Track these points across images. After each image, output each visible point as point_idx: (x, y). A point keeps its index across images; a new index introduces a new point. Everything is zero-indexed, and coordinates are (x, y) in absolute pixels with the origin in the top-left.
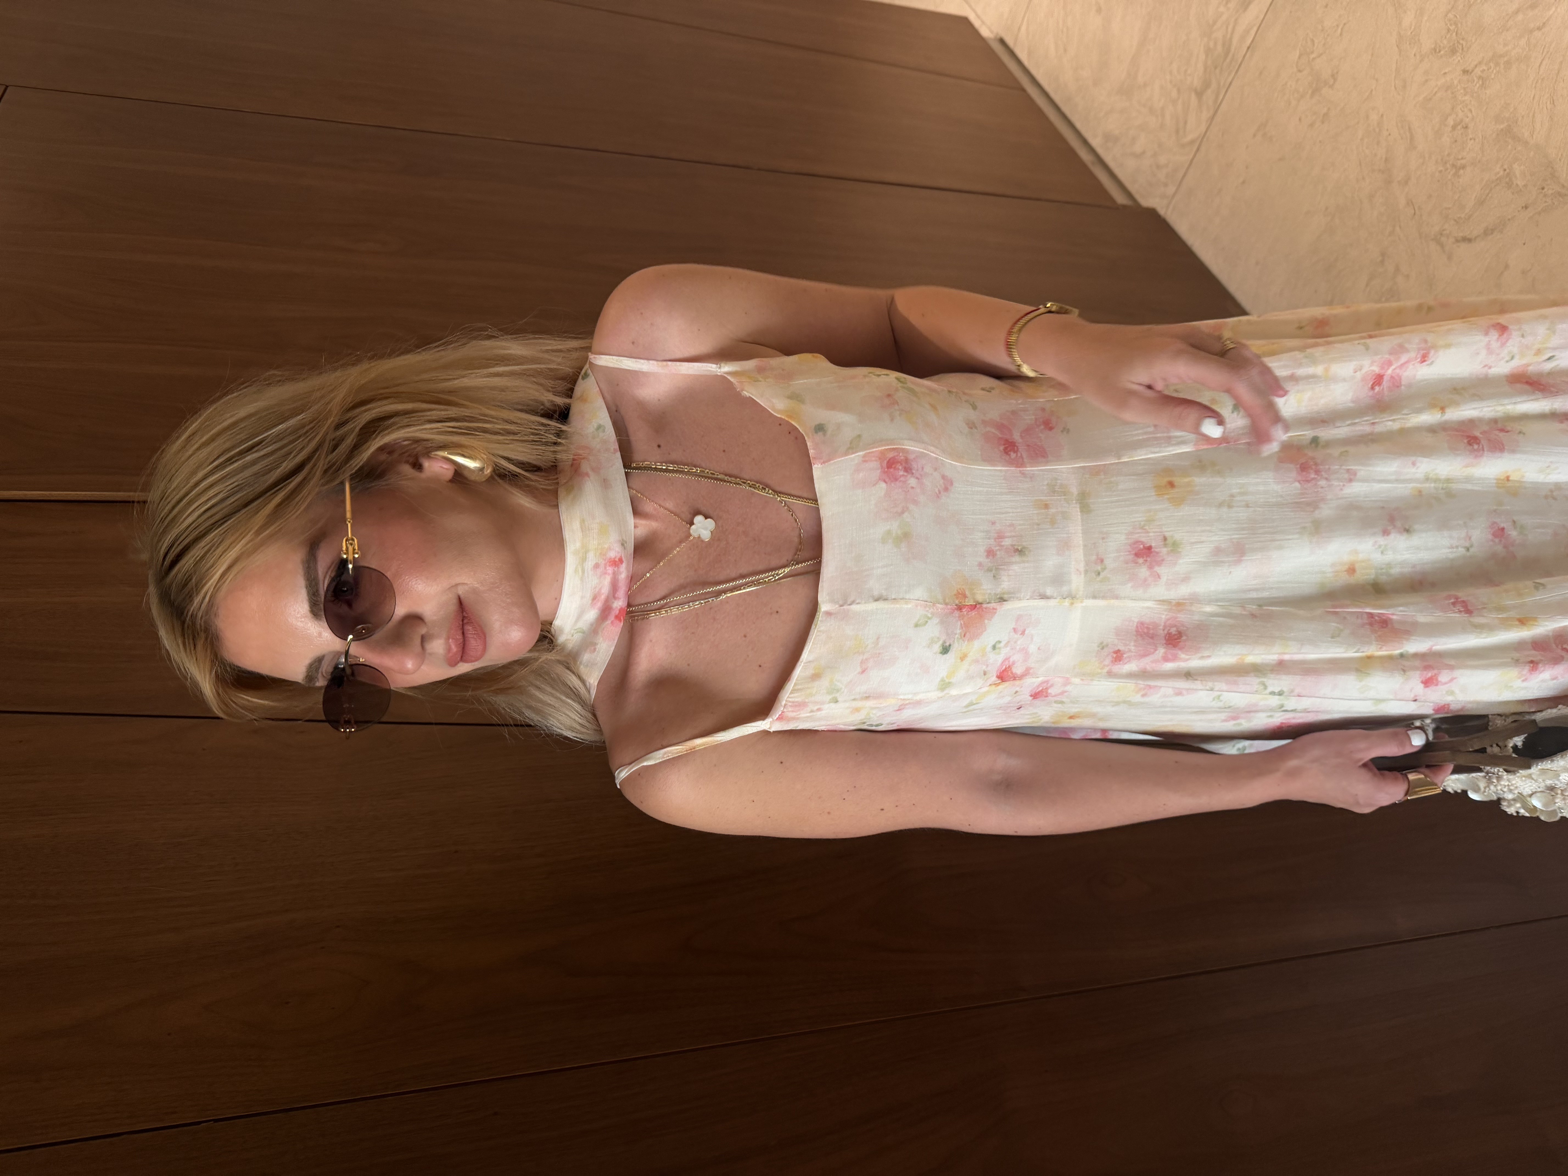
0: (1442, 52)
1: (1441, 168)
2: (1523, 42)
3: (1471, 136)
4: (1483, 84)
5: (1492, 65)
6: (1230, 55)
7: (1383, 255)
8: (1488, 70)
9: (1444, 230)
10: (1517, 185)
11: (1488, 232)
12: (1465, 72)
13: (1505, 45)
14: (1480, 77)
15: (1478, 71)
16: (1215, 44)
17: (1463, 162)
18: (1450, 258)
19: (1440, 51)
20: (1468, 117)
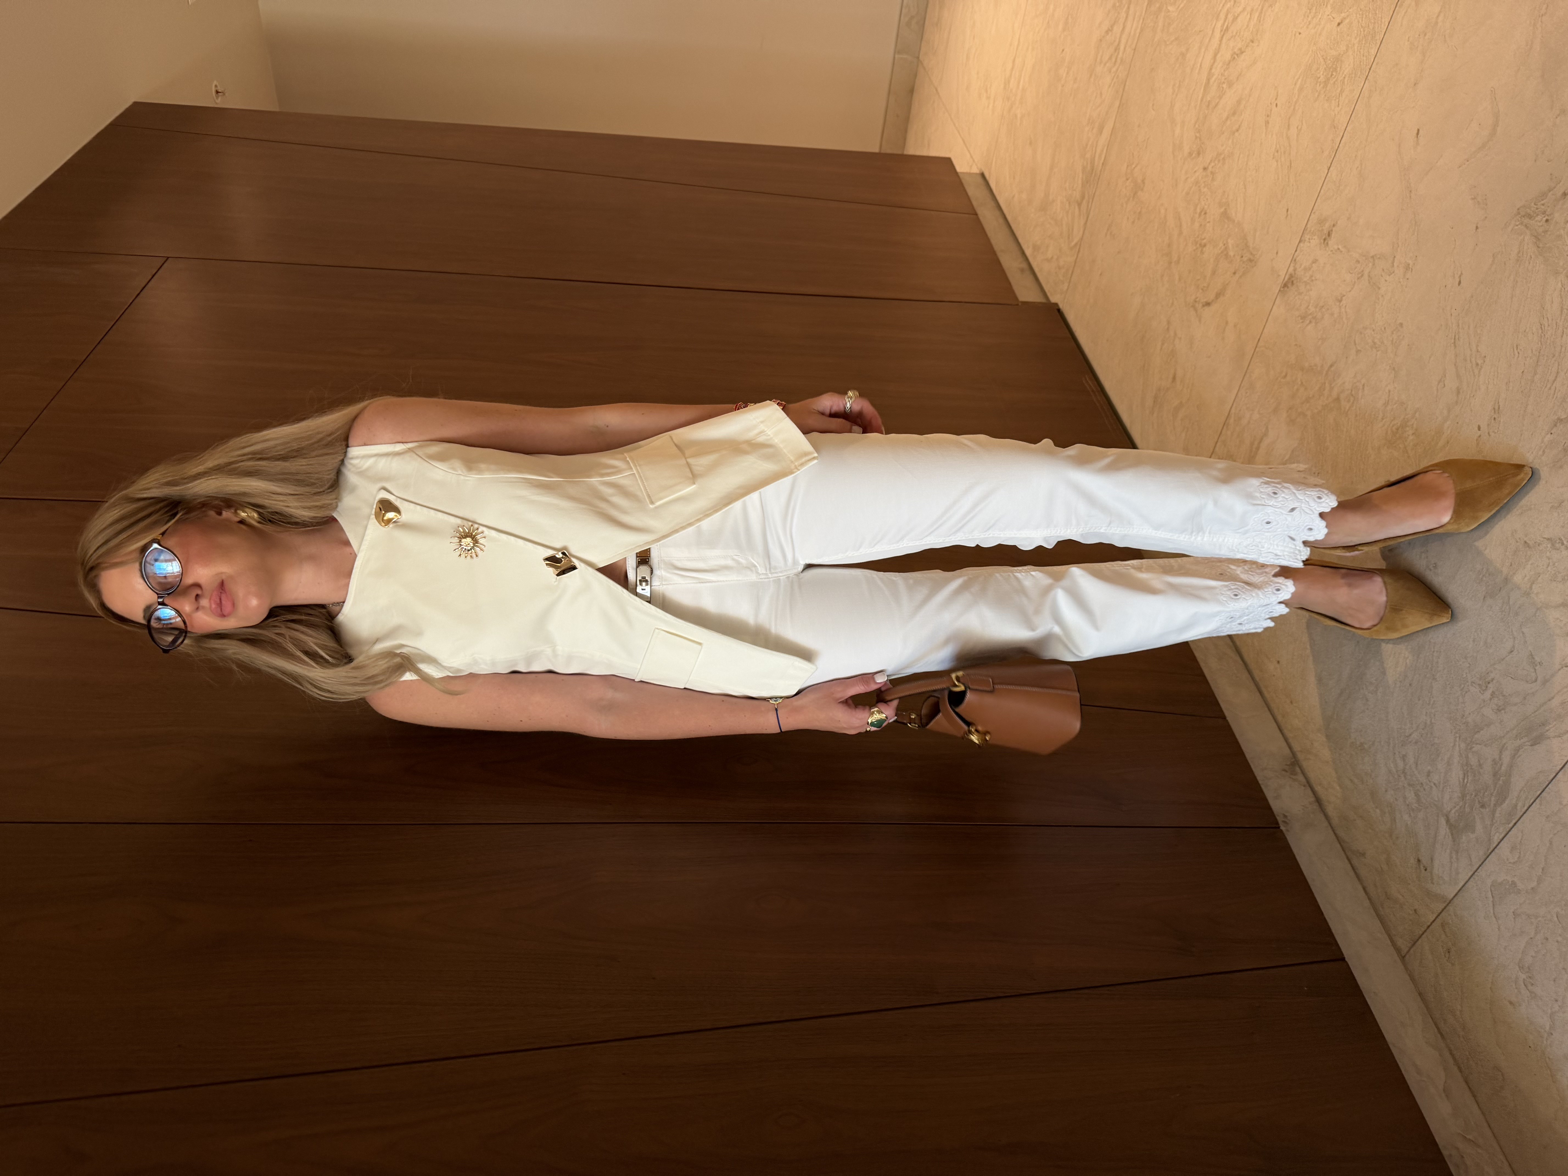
0: (1194, 155)
1: (1195, 248)
2: (1230, 141)
3: (1208, 220)
4: (1213, 178)
5: (1216, 162)
6: (1094, 171)
7: (1169, 323)
8: (1215, 165)
9: (1197, 298)
10: (1230, 256)
11: (1218, 296)
12: (1205, 169)
13: (1222, 145)
14: (1212, 173)
15: (1210, 167)
16: (1087, 164)
17: (1205, 241)
18: (1200, 321)
19: (1192, 155)
20: (1206, 205)
